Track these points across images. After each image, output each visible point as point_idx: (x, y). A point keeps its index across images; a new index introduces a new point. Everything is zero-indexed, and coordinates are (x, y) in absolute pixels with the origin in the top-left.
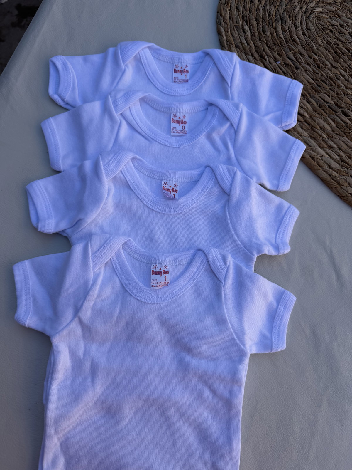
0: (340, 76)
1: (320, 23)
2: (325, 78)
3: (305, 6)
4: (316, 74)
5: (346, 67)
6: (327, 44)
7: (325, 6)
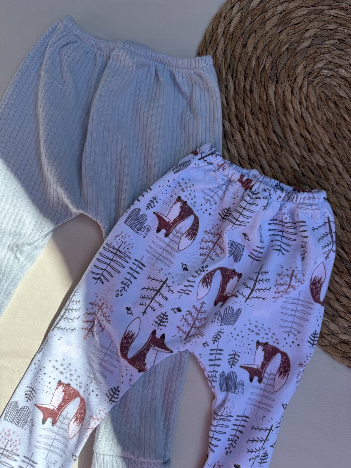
0: (334, 167)
1: (325, 92)
2: (314, 166)
3: (312, 65)
4: (304, 160)
5: (343, 156)
6: (327, 121)
7: (336, 69)
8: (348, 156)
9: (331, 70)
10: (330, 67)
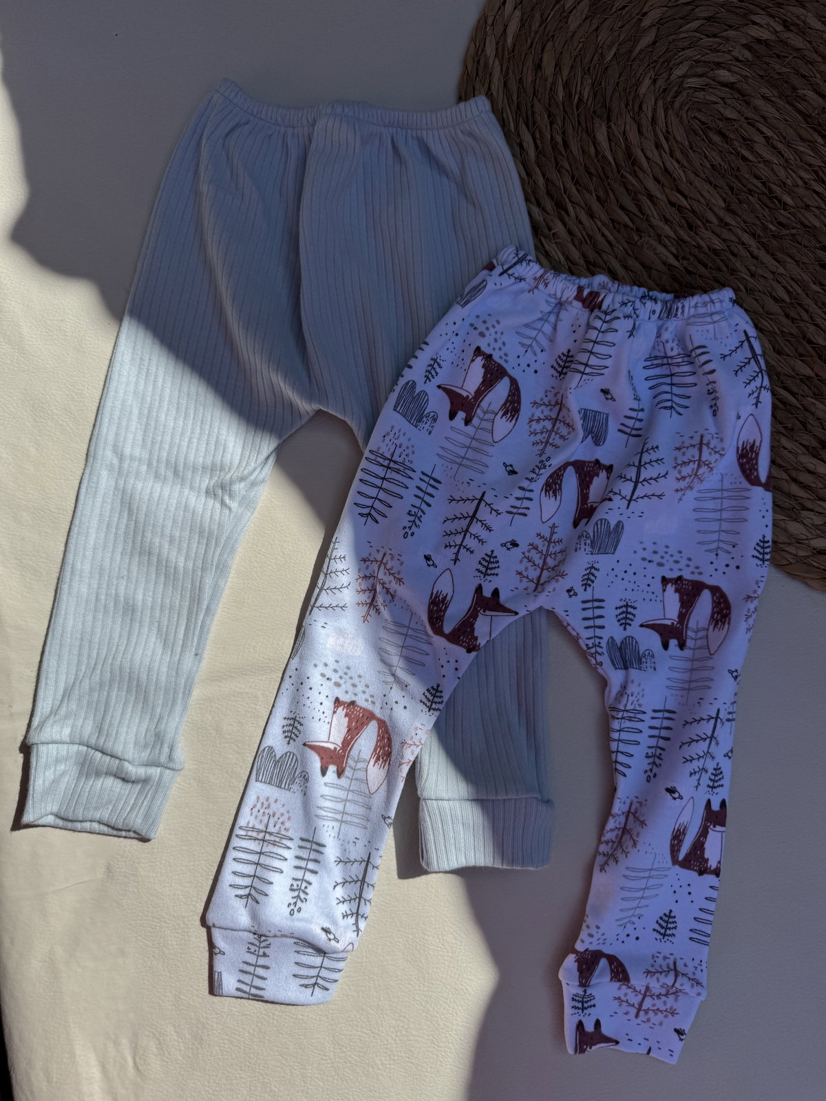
0: (740, 247)
1: (698, 117)
2: (705, 253)
3: (665, 75)
4: (684, 246)
5: (754, 224)
6: (713, 169)
7: (712, 72)
8: (762, 223)
9: (701, 76)
10: (700, 70)
